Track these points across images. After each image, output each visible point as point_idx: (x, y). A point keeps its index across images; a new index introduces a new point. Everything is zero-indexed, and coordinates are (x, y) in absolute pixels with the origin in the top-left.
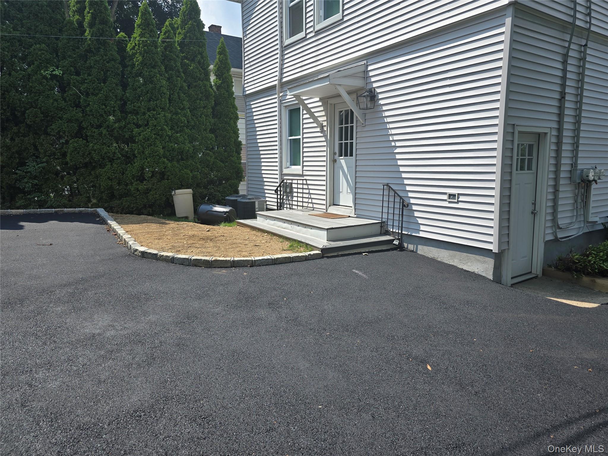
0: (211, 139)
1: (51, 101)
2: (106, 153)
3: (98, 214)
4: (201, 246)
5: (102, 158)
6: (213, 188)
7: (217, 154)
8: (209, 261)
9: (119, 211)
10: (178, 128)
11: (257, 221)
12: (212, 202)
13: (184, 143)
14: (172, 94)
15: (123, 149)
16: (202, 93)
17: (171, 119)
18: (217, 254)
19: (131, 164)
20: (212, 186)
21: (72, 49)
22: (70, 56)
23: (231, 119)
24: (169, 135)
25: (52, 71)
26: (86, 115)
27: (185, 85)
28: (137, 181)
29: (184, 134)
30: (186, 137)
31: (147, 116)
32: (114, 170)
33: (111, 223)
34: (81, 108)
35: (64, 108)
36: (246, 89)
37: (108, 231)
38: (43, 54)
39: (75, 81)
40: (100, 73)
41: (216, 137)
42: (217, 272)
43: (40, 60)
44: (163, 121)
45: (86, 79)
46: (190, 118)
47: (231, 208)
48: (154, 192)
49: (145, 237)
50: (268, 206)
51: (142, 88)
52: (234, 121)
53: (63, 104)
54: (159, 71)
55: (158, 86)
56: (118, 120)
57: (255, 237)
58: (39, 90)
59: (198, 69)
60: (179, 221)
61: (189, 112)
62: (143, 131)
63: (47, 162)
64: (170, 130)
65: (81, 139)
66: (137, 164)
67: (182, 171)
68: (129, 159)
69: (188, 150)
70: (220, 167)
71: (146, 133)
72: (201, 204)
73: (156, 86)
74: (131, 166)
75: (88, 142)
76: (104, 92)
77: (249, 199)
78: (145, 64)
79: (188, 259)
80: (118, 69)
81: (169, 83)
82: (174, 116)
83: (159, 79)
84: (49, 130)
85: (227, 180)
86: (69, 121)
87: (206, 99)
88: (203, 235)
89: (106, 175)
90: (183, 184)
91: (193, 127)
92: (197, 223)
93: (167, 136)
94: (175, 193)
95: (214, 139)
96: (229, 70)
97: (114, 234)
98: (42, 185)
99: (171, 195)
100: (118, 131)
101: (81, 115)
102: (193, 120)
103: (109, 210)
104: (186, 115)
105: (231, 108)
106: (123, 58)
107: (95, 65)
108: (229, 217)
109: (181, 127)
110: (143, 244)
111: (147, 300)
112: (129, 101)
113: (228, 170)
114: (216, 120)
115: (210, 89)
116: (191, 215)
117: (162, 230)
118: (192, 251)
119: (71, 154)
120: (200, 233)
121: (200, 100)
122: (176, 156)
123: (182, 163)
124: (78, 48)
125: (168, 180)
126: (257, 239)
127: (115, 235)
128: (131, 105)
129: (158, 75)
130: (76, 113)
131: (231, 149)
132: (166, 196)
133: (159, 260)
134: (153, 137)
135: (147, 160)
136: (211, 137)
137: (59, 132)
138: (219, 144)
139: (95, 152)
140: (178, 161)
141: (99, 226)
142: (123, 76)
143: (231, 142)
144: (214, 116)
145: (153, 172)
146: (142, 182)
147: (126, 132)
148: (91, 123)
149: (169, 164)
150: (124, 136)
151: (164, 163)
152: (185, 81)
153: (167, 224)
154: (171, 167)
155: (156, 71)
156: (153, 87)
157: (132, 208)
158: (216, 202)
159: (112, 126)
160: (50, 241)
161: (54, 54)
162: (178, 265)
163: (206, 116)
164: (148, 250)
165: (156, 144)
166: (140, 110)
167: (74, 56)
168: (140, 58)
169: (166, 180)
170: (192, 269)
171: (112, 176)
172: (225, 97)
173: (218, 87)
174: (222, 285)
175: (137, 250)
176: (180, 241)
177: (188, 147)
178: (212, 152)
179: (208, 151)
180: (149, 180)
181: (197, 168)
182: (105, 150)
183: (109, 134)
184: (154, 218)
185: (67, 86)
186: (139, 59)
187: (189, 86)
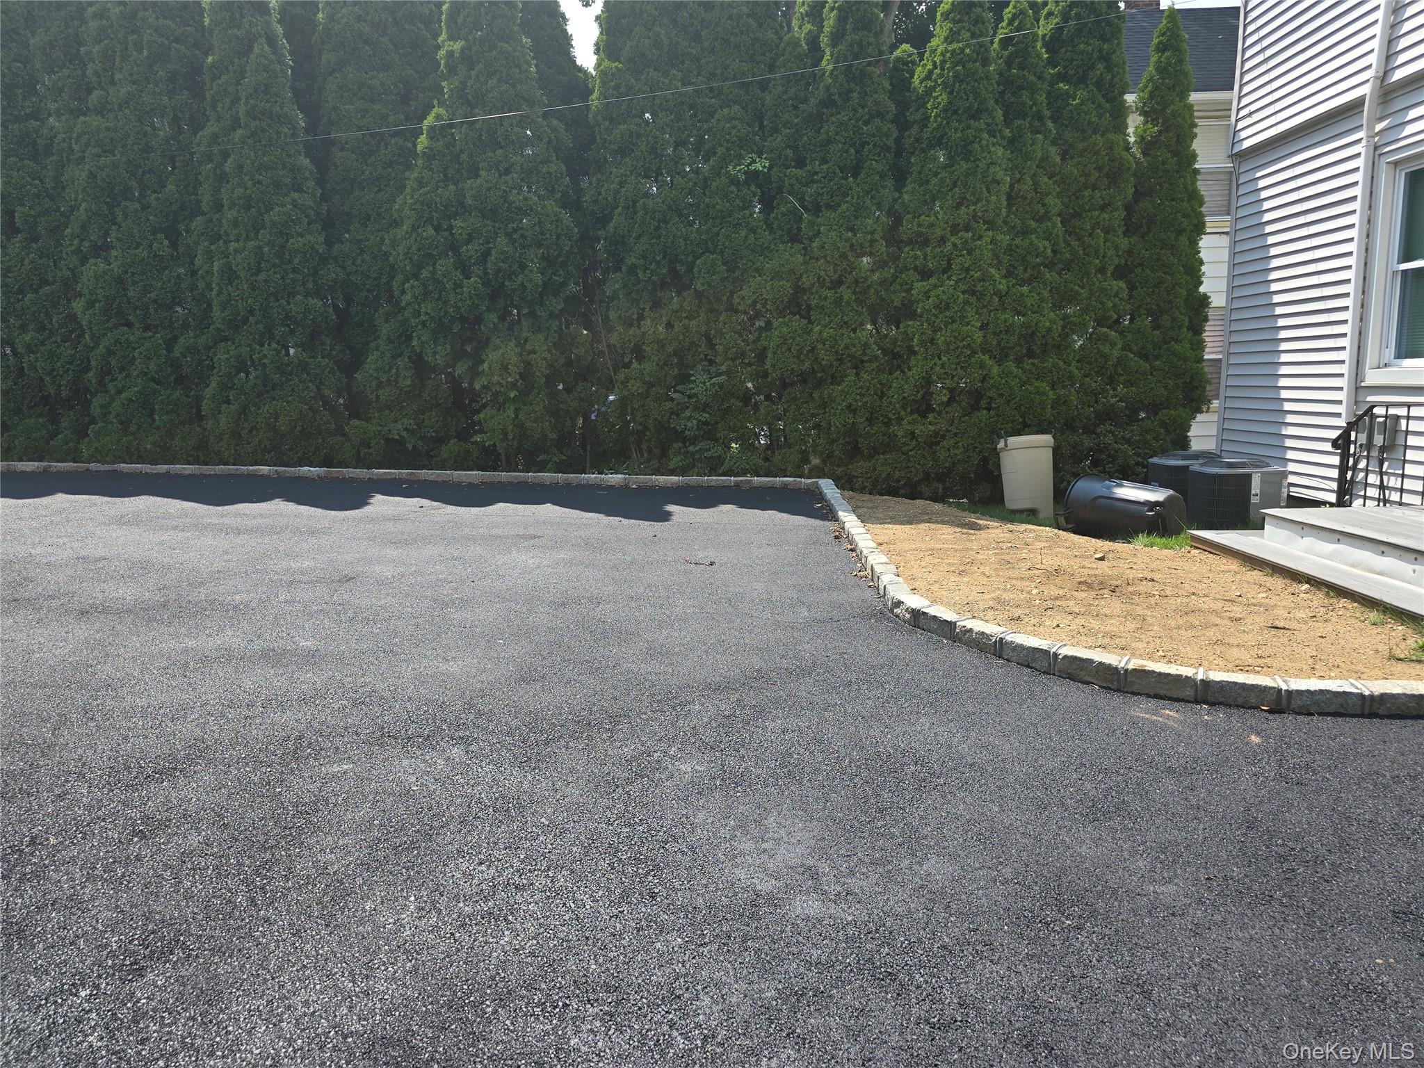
0: (1116, 295)
1: (744, 233)
2: (846, 347)
3: (821, 493)
4: (1083, 610)
5: (838, 360)
6: (1110, 432)
7: (1130, 337)
8: (1116, 668)
9: (866, 487)
10: (1025, 270)
11: (1262, 537)
12: (1104, 472)
13: (1038, 311)
14: (1019, 181)
15: (886, 336)
16: (1099, 169)
17: (1010, 250)
18: (1140, 645)
19: (903, 372)
20: (1108, 427)
21: (792, 105)
22: (787, 124)
23: (1180, 232)
24: (1000, 291)
25: (750, 164)
26: (811, 258)
27: (1053, 151)
28: (912, 413)
29: (1041, 285)
30: (1046, 294)
31: (949, 246)
32: (861, 388)
33: (845, 519)
34: (802, 243)
35: (767, 248)
36: (1243, 135)
37: (836, 537)
38: (734, 127)
39: (793, 181)
40: (847, 151)
41: (1132, 288)
42: (1142, 711)
43: (728, 141)
44: (988, 255)
45: (816, 173)
46: (1061, 240)
47: (1170, 492)
48: (952, 442)
49: (923, 564)
50: (1292, 489)
51: (944, 174)
52: (1189, 239)
53: (766, 237)
54: (988, 125)
55: (982, 165)
56: (880, 265)
57: (1264, 595)
58: (722, 211)
59: (1093, 103)
60: (1011, 521)
61: (1060, 225)
62: (936, 286)
63: (728, 373)
64: (1005, 277)
65: (797, 317)
66: (916, 369)
67: (1027, 386)
68: (897, 358)
69: (1050, 329)
70: (1137, 371)
71: (944, 292)
72: (1077, 476)
73: (977, 166)
74: (900, 377)
75: (810, 322)
76: (853, 198)
77: (1231, 465)
78: (955, 112)
79: (1046, 652)
80: (887, 136)
81: (1012, 152)
82: (1018, 241)
83: (987, 146)
84: (736, 300)
85: (1154, 408)
86: (776, 276)
87: (1110, 183)
88: (1086, 571)
89: (843, 401)
90: (1027, 420)
91: (1068, 266)
92: (1064, 530)
93: (994, 294)
94: (1006, 445)
95: (1124, 295)
96: (1184, 95)
97: (849, 547)
98: (716, 423)
99: (996, 449)
100: (877, 292)
101: (801, 258)
102: (1069, 245)
103: (845, 483)
104: (1051, 234)
105: (1183, 201)
106: (903, 106)
107: (837, 134)
108: (1163, 519)
109: (1033, 268)
110: (917, 584)
111: (922, 785)
112: (909, 213)
113: (1160, 382)
114: (1134, 239)
115: (1125, 154)
116: (1046, 506)
117: (969, 545)
118: (1058, 626)
119: (775, 353)
120: (1076, 564)
121: (1094, 187)
122: (1013, 348)
123: (1028, 364)
124: (805, 100)
125: (989, 409)
126: (1272, 602)
127: (852, 550)
128: (912, 223)
129: (986, 136)
130: (791, 255)
131: (1174, 319)
132: (980, 452)
133: (960, 641)
134: (961, 300)
135: (940, 359)
136: (1116, 288)
137: (755, 302)
138: (1139, 307)
139: (824, 344)
140: (1019, 361)
141: (818, 522)
142: (899, 153)
143: (1176, 297)
144: (1130, 228)
145: (952, 390)
146: (924, 415)
147: (894, 292)
148: (819, 277)
149: (996, 370)
150: (892, 302)
151: (982, 365)
152: (1054, 143)
153: (980, 528)
154: (999, 375)
155: (981, 124)
156: (969, 169)
157: (898, 481)
158: (1117, 471)
159: (866, 279)
160: (711, 554)
161: (757, 124)
162: (1016, 670)
163: (1107, 231)
164: (930, 606)
165: (966, 317)
166: (932, 234)
167: (796, 121)
168: (944, 98)
169: (985, 412)
170: (1059, 688)
171: (856, 401)
172: (1168, 171)
173: (1147, 145)
174: (1170, 770)
175: (899, 604)
176: (1018, 583)
177: (1050, 321)
178: (1116, 332)
179: (1105, 330)
180: (940, 413)
181: (1071, 377)
182: (847, 341)
183: (856, 300)
184: (949, 510)
185: (777, 194)
186: (939, 100)
187: (1064, 155)
